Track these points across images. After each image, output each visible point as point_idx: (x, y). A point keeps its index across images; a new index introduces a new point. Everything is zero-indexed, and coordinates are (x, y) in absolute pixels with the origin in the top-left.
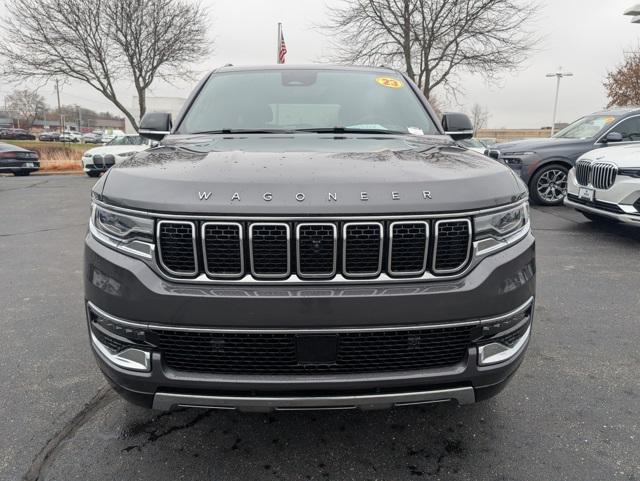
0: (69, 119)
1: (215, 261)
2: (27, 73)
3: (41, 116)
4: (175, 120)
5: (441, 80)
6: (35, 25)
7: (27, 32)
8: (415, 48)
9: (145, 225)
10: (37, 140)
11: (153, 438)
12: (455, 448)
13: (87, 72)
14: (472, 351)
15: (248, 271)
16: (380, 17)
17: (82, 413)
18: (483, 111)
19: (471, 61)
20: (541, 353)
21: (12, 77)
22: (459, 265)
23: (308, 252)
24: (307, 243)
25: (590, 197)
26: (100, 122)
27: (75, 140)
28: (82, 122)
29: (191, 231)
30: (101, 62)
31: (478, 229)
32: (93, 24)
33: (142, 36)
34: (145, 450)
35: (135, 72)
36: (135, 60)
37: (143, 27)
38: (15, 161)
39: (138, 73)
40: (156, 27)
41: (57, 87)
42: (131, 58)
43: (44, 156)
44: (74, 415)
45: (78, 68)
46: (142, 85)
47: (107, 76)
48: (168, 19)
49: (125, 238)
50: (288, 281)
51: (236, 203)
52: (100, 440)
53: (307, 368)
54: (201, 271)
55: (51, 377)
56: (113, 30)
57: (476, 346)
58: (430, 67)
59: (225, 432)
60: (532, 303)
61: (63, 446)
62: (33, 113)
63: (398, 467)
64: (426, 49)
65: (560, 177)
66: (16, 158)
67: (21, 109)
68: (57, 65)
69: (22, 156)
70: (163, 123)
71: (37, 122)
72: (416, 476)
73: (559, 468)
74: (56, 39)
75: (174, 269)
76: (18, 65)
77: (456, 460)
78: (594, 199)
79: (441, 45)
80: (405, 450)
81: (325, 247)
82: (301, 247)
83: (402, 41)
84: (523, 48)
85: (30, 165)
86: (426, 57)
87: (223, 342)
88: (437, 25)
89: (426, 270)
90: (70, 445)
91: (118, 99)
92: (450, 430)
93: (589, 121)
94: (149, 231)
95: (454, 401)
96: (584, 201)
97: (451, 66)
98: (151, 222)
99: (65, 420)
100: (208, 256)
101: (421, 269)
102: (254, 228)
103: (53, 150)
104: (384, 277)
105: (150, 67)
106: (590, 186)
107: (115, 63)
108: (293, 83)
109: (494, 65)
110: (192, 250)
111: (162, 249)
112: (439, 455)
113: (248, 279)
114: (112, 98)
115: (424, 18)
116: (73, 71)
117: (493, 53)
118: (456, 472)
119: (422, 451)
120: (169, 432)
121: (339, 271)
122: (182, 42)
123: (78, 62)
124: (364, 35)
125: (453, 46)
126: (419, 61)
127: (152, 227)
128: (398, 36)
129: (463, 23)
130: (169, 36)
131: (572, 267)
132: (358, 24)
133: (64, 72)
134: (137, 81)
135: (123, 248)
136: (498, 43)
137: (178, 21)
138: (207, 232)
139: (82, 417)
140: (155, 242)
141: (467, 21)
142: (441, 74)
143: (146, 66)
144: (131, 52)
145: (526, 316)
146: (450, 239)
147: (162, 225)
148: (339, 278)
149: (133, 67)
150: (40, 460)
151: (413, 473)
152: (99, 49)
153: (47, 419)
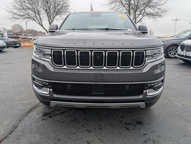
0: (30, 33)
1: (69, 62)
2: (18, 18)
3: (22, 32)
4: (59, 27)
5: (139, 21)
6: (20, 4)
7: (18, 6)
8: (132, 11)
9: (48, 51)
10: (20, 39)
11: (50, 117)
12: (139, 123)
13: (35, 18)
14: (145, 91)
15: (78, 65)
16: (121, 2)
17: (30, 110)
18: (153, 31)
19: (149, 15)
20: (167, 98)
21: (13, 19)
22: (141, 65)
23: (96, 60)
24: (95, 57)
25: (185, 54)
26: (38, 34)
27: (31, 39)
28: (33, 34)
29: (62, 53)
30: (39, 15)
31: (147, 54)
32: (37, 4)
33: (51, 8)
34: (48, 120)
35: (48, 18)
36: (49, 15)
37: (51, 5)
38: (14, 44)
39: (49, 19)
40: (55, 5)
41: (26, 23)
42: (48, 14)
43: (22, 43)
44: (28, 110)
45: (32, 17)
46: (51, 22)
47: (40, 20)
48: (59, 2)
49: (43, 56)
50: (90, 68)
51: (75, 44)
52: (35, 117)
53: (95, 94)
54: (65, 65)
55: (22, 100)
56: (43, 6)
57: (146, 89)
58: (136, 17)
59: (71, 116)
60: (164, 78)
61: (24, 118)
62: (19, 31)
63: (122, 127)
64: (135, 12)
65: (176, 49)
66: (14, 43)
67: (16, 30)
68: (26, 16)
69: (16, 42)
70: (55, 28)
71: (20, 34)
72: (127, 130)
73: (171, 130)
74: (26, 9)
75: (57, 64)
76: (15, 16)
77: (140, 126)
78: (186, 55)
79: (140, 10)
80: (124, 123)
81: (101, 58)
82: (94, 58)
83: (128, 9)
84: (165, 11)
85: (18, 45)
86: (135, 14)
87: (70, 86)
88: (139, 4)
89: (131, 66)
90: (26, 118)
91: (44, 26)
92: (138, 118)
93: (185, 32)
94: (50, 53)
95: (139, 107)
96: (183, 56)
97: (143, 17)
98: (50, 50)
99: (25, 111)
100: (66, 60)
101: (129, 65)
102: (80, 52)
103: (25, 41)
104: (118, 68)
105: (53, 17)
106: (185, 51)
107: (43, 15)
108: (93, 16)
109: (156, 16)
110: (62, 59)
111: (53, 58)
112: (135, 125)
113: (78, 67)
114: (42, 26)
115: (135, 2)
116: (31, 18)
117: (156, 13)
118: (139, 129)
119: (129, 123)
120: (55, 116)
121: (105, 66)
122: (62, 9)
123: (32, 15)
124: (116, 7)
125: (143, 11)
126: (133, 15)
127: (51, 52)
128: (126, 8)
129: (147, 3)
130: (59, 7)
131: (178, 75)
132: (115, 4)
133: (28, 18)
134: (49, 21)
135: (43, 58)
136: (157, 10)
137: (61, 3)
138: (66, 53)
139: (30, 111)
140: (51, 56)
141: (148, 3)
142: (139, 19)
143: (52, 16)
144: (48, 12)
145: (162, 83)
146: (139, 56)
147: (54, 51)
148: (105, 68)
149: (48, 17)
150: (18, 121)
151: (127, 129)
152: (38, 11)
153: (20, 111)
